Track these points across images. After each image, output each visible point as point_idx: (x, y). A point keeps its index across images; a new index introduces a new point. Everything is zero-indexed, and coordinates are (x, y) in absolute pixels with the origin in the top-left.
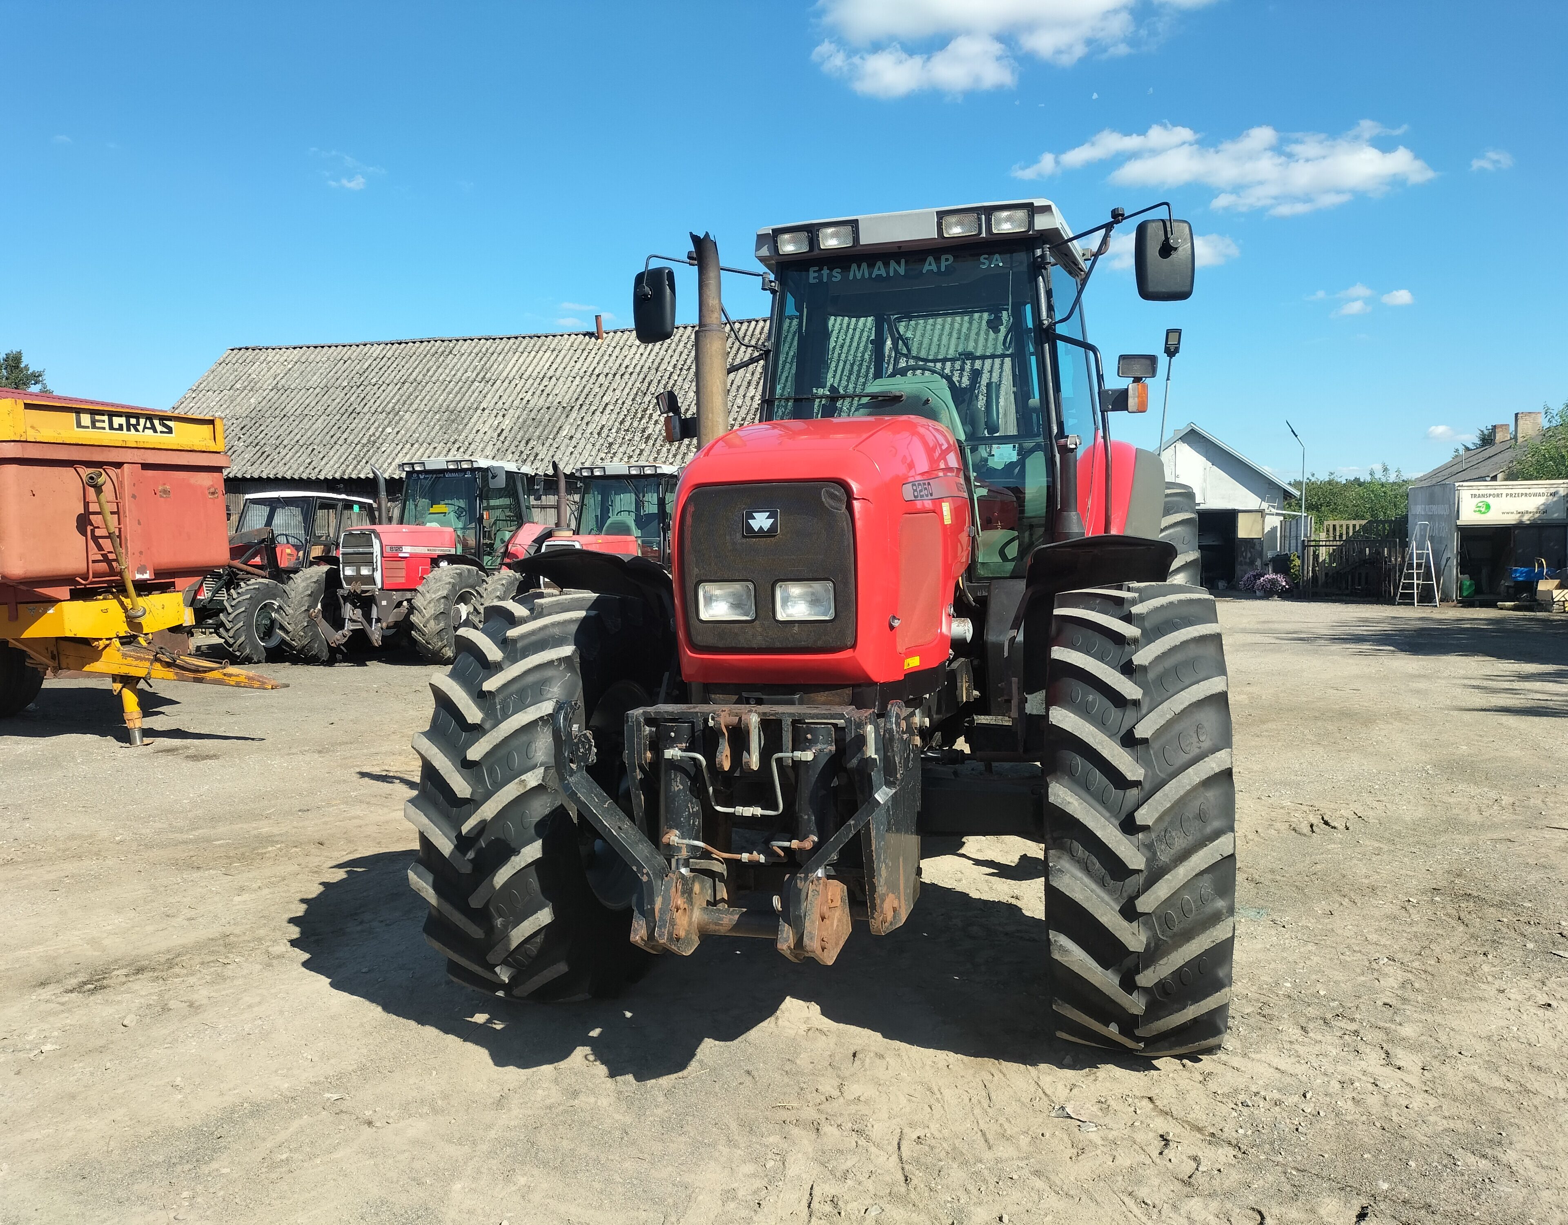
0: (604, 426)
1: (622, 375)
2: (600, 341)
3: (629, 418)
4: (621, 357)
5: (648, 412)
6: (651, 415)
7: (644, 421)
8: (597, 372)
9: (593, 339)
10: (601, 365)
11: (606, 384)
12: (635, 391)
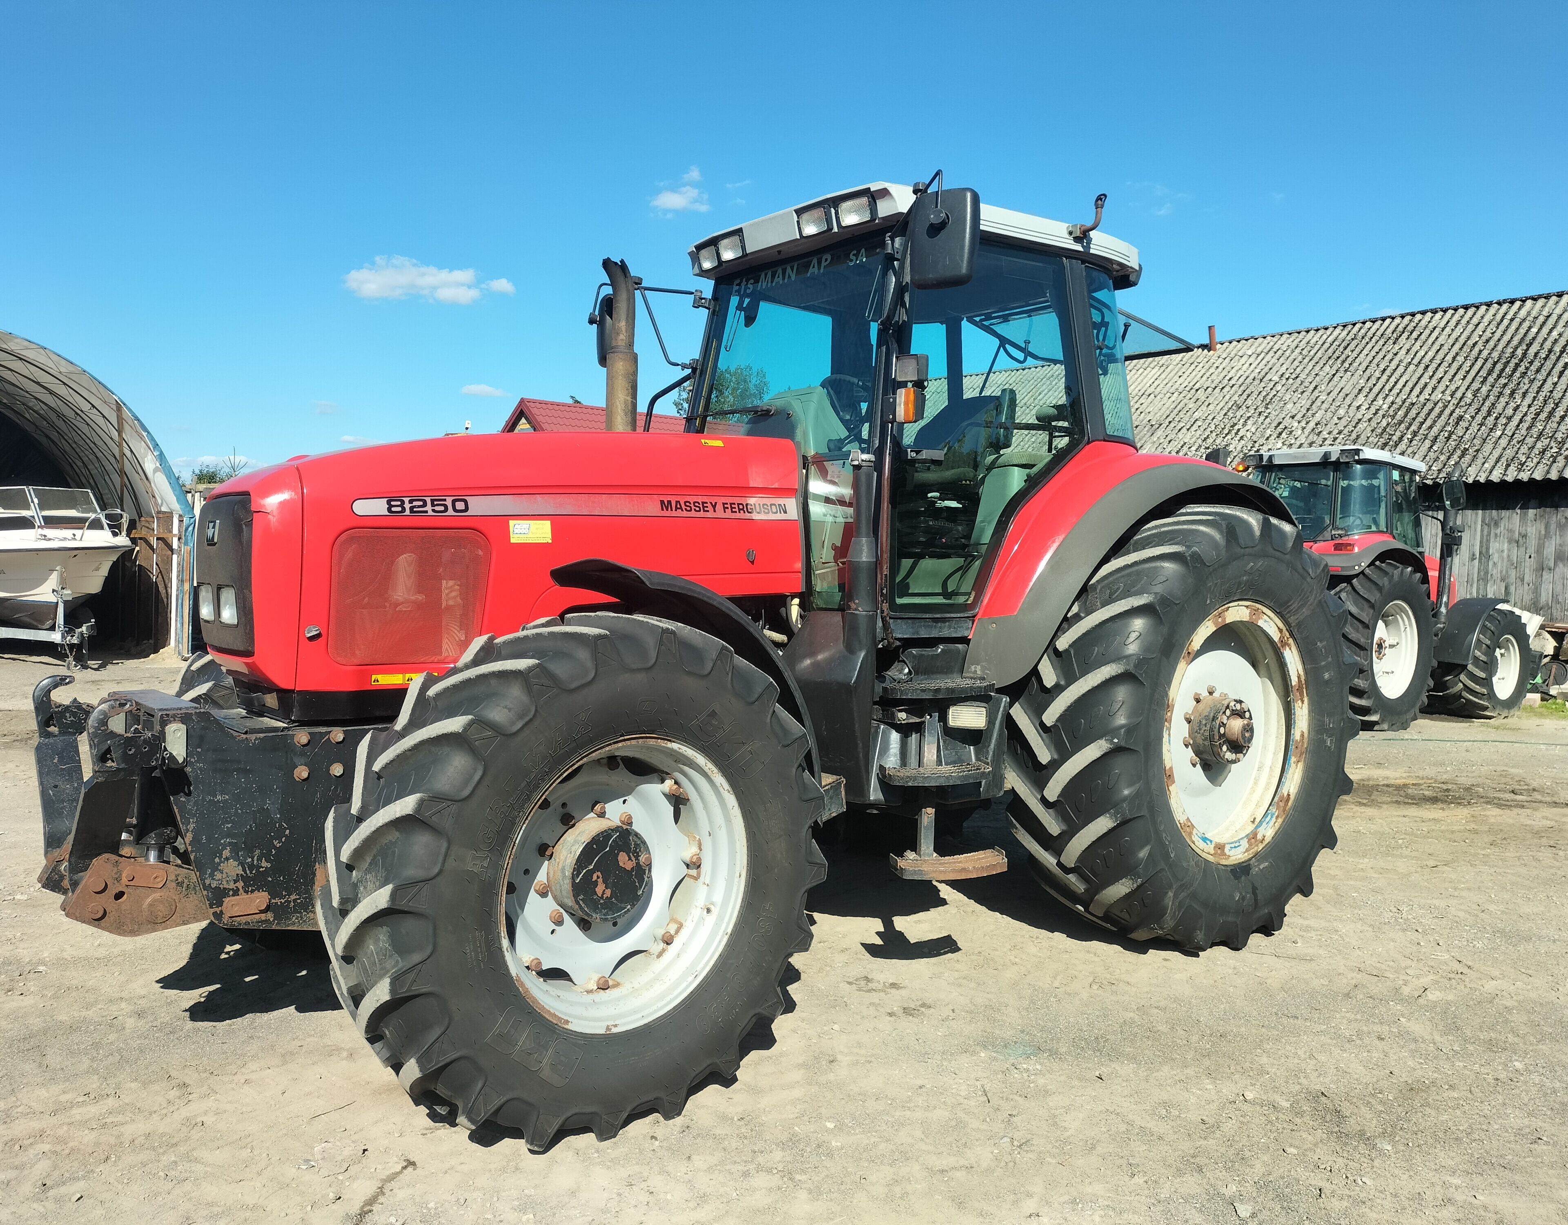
0: (1185, 443)
1: (1223, 388)
2: (1212, 352)
3: (1214, 434)
4: (1228, 368)
5: (1236, 427)
6: (1239, 430)
7: (1229, 437)
8: (1197, 386)
9: (1206, 351)
10: (1205, 378)
11: (1203, 398)
12: (1230, 405)
